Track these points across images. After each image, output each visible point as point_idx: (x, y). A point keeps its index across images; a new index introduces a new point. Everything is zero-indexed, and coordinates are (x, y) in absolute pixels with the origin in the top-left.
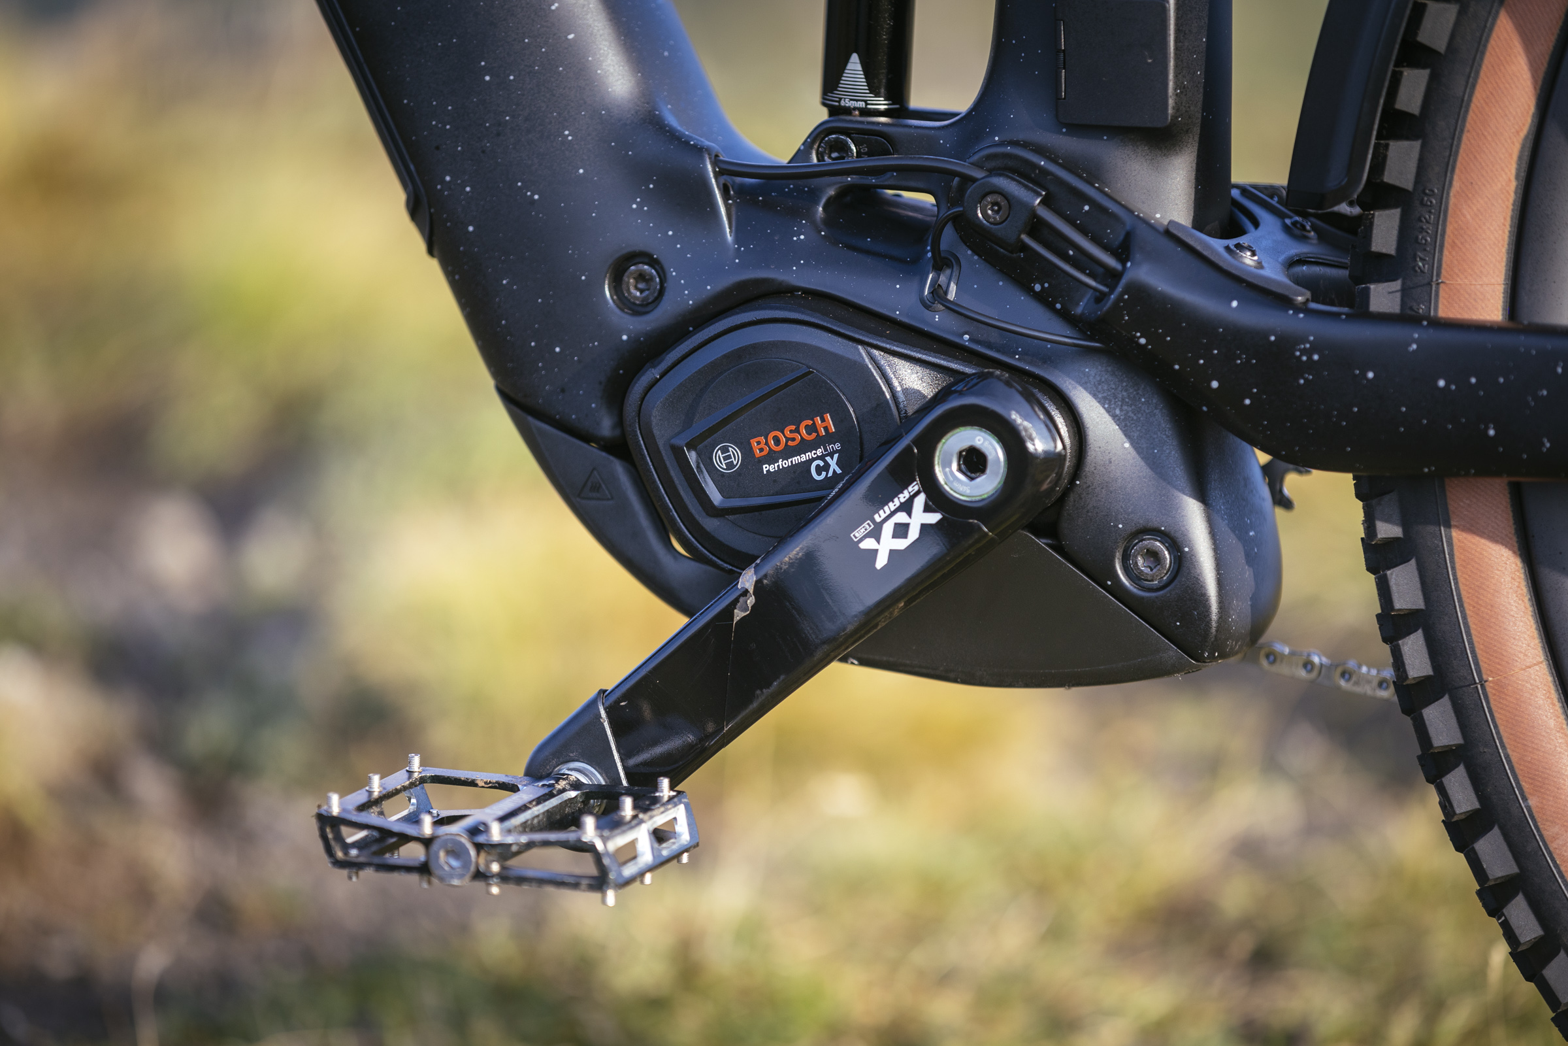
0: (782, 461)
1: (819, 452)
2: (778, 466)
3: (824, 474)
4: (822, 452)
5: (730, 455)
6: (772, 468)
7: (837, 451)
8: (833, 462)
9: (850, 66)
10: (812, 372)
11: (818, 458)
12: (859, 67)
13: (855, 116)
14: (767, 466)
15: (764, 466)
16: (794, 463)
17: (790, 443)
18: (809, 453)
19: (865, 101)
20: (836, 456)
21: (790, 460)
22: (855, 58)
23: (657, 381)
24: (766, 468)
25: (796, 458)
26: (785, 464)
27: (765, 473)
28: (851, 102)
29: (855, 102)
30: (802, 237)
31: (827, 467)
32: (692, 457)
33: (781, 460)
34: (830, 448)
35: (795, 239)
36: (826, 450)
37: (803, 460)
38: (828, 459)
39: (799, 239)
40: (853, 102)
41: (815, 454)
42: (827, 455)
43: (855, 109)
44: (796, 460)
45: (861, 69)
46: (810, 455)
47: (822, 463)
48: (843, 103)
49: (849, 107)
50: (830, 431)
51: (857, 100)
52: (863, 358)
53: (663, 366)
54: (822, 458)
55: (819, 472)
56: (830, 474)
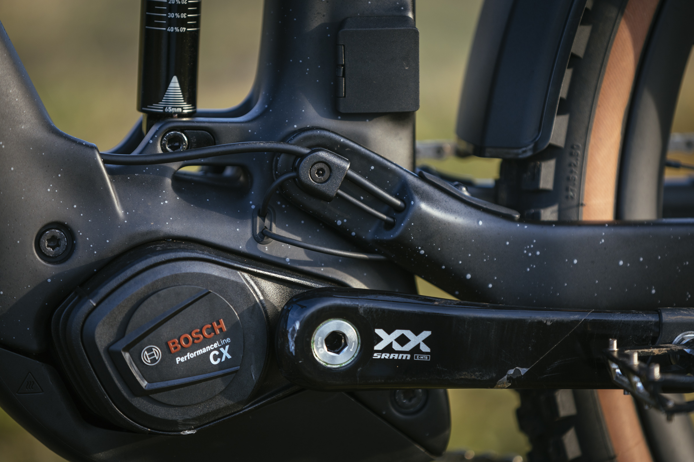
0: (190, 354)
1: (216, 345)
2: (187, 358)
3: (219, 360)
4: (218, 345)
5: (154, 353)
6: (182, 359)
7: (228, 344)
8: (225, 352)
9: (172, 85)
10: (210, 292)
11: (215, 349)
12: (178, 85)
13: (175, 118)
14: (179, 358)
15: (177, 359)
16: (198, 355)
17: (196, 341)
18: (208, 347)
19: (182, 108)
20: (227, 347)
21: (195, 353)
22: (175, 79)
23: (94, 308)
24: (178, 360)
25: (199, 351)
26: (192, 355)
27: (178, 363)
28: (172, 109)
29: (175, 109)
30: (166, 202)
31: (221, 355)
32: (127, 356)
33: (188, 354)
34: (223, 342)
35: (162, 203)
36: (220, 343)
37: (204, 352)
38: (222, 349)
39: (164, 203)
40: (174, 109)
41: (212, 347)
42: (220, 347)
43: (175, 113)
44: (199, 352)
45: (179, 86)
46: (209, 348)
47: (217, 353)
48: (166, 110)
49: (171, 112)
50: (224, 331)
51: (177, 108)
52: (242, 280)
53: (99, 297)
54: (217, 349)
55: (215, 359)
56: (223, 359)
